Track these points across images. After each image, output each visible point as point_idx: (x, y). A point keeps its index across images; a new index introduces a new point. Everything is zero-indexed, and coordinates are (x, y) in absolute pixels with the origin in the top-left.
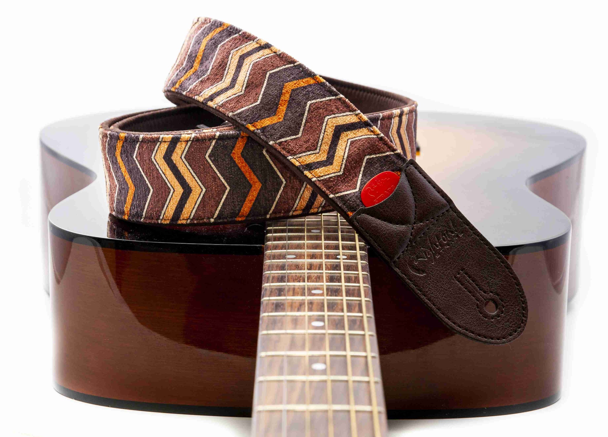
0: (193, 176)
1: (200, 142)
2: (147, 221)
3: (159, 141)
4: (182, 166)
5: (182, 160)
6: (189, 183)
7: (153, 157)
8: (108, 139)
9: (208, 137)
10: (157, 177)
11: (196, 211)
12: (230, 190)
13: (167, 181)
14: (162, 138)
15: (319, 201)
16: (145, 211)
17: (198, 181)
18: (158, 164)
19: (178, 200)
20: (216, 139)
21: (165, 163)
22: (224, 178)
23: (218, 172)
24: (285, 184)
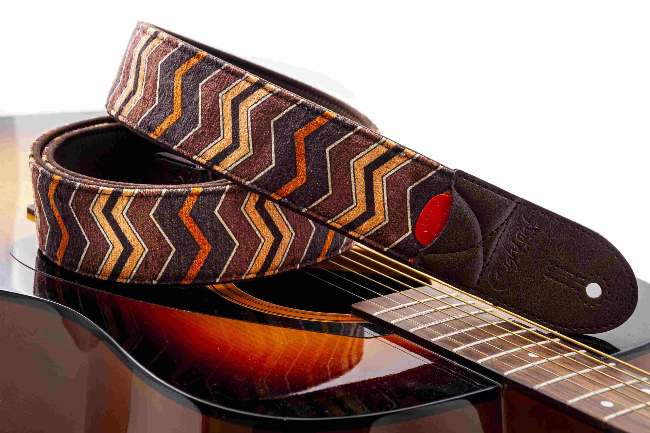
0: (134, 234)
1: (144, 199)
2: (82, 273)
3: (98, 193)
4: (123, 223)
5: (123, 216)
6: (130, 241)
7: (90, 209)
8: (40, 175)
9: (153, 194)
10: (95, 230)
11: (137, 271)
12: (176, 252)
13: (105, 236)
14: (102, 191)
15: (276, 263)
16: (80, 262)
17: (141, 240)
18: (96, 217)
19: (118, 257)
20: (162, 196)
21: (104, 217)
22: (170, 239)
23: (163, 232)
24: (239, 246)
